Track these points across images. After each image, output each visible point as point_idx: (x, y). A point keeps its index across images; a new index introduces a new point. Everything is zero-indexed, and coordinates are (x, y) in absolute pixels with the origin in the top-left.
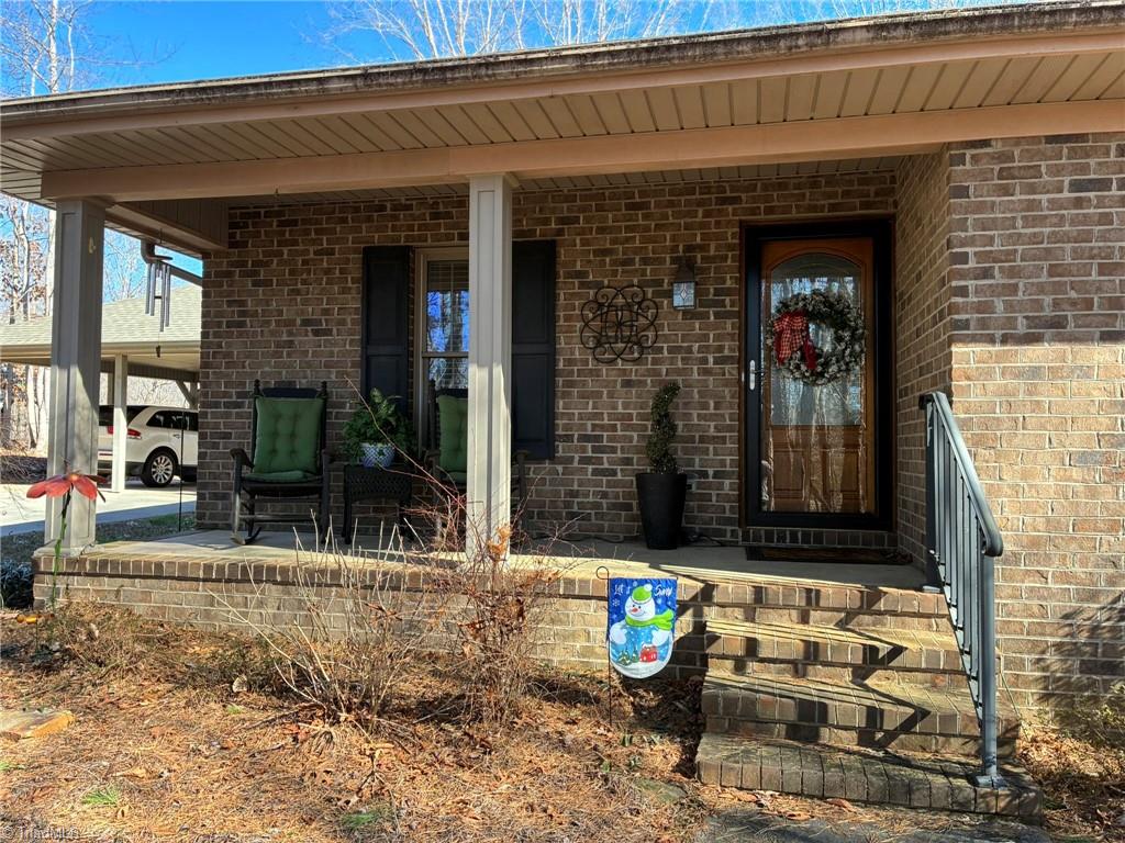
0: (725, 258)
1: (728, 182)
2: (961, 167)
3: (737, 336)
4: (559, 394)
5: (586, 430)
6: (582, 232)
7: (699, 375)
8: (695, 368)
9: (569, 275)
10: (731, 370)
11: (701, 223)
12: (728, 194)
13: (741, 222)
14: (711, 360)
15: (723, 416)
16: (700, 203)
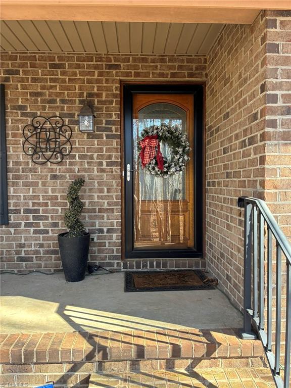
0: (111, 102)
1: (112, 55)
2: (274, 29)
3: (119, 150)
4: (10, 184)
5: (29, 206)
6: (22, 80)
7: (98, 172)
8: (95, 168)
9: (14, 108)
10: (116, 169)
11: (96, 80)
12: (113, 63)
13: (121, 81)
14: (105, 164)
15: (112, 196)
16: (96, 67)
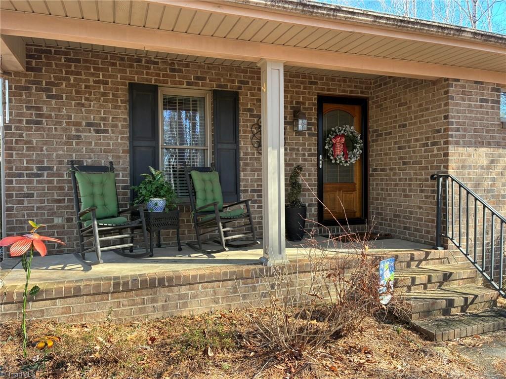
0: (312, 109)
1: (313, 74)
2: (452, 88)
3: (317, 145)
4: (241, 170)
5: (254, 187)
6: (250, 89)
7: (302, 161)
8: (301, 158)
9: (245, 110)
10: (314, 158)
11: (302, 92)
12: (313, 80)
13: (318, 93)
14: (307, 155)
15: (311, 179)
16: (302, 83)
